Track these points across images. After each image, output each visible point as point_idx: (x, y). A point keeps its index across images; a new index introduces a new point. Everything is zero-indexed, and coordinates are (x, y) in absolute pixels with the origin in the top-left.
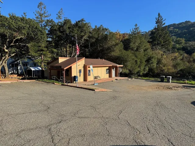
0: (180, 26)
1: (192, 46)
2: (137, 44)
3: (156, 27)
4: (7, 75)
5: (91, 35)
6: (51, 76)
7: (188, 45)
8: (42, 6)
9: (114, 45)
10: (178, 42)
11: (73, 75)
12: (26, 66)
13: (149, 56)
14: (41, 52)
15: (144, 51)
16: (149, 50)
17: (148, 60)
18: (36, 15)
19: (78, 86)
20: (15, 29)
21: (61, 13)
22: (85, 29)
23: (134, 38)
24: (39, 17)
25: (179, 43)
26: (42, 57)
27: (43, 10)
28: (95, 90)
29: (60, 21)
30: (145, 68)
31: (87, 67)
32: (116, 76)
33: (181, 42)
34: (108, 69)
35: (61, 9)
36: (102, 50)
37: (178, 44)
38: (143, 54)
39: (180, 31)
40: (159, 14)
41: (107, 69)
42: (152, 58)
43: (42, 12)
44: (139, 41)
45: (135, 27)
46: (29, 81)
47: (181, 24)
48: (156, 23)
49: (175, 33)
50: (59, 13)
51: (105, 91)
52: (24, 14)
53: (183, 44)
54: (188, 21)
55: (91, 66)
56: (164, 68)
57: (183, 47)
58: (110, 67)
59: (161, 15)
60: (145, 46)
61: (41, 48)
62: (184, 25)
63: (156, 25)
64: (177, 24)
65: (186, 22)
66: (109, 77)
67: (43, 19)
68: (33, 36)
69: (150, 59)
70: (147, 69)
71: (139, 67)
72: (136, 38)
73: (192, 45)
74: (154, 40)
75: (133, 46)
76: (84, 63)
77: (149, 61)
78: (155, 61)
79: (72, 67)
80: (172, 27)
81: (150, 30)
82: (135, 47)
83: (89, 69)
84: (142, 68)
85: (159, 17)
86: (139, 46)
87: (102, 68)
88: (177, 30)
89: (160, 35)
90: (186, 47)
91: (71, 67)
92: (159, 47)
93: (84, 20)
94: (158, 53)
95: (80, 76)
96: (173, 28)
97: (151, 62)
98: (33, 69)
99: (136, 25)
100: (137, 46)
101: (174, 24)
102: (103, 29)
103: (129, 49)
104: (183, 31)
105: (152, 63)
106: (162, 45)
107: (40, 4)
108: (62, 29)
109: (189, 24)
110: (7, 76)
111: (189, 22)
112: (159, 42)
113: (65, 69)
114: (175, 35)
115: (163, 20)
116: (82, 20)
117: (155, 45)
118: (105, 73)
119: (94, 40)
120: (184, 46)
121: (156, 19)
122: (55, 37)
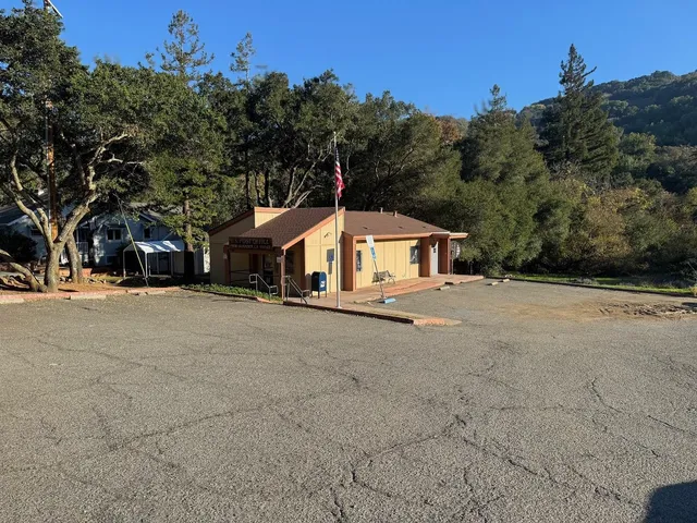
0: (635, 88)
1: (684, 161)
2: (502, 159)
3: (563, 95)
4: (75, 269)
5: (355, 128)
6: (230, 272)
7: (666, 157)
8: (186, 26)
9: (430, 163)
10: (631, 149)
11: (309, 270)
12: (118, 237)
13: (544, 201)
14: (186, 190)
15: (527, 180)
16: (543, 177)
17: (542, 214)
18: (164, 57)
19: (340, 308)
20: (131, 112)
21: (245, 51)
22: (336, 105)
23: (492, 134)
24: (174, 65)
25: (637, 153)
26: (187, 207)
27: (190, 40)
28: (412, 322)
29: (243, 76)
30: (529, 244)
31: (354, 242)
32: (442, 270)
33: (641, 147)
34: (416, 247)
35: (248, 36)
36: (389, 181)
37: (631, 154)
38: (525, 193)
39: (635, 107)
40: (572, 50)
41: (413, 249)
42: (556, 207)
43: (186, 48)
44: (507, 148)
45: (492, 98)
46: (161, 291)
47: (636, 82)
48: (563, 82)
49: (618, 114)
50: (240, 49)
51: (440, 326)
52: (148, 57)
53: (648, 154)
54: (661, 71)
55: (369, 238)
56: (594, 242)
57: (652, 165)
58: (421, 239)
59: (579, 52)
60: (528, 165)
61: (186, 176)
62: (649, 87)
63: (562, 88)
64: (626, 84)
65: (656, 74)
66: (421, 275)
67: (188, 71)
68: (184, 135)
69: (548, 210)
70: (538, 245)
71: (514, 238)
72: (497, 135)
73: (681, 160)
74: (555, 142)
75: (489, 164)
76: (341, 228)
77: (546, 218)
78: (566, 218)
79: (307, 243)
80: (606, 95)
81: (528, 105)
82: (496, 169)
83: (358, 247)
84: (522, 241)
85: (572, 59)
86: (509, 165)
87: (397, 242)
88: (626, 103)
89: (577, 124)
90: (660, 165)
91: (303, 241)
92: (572, 167)
93: (333, 76)
94: (572, 187)
95: (330, 272)
96: (610, 98)
97: (552, 219)
98: (147, 249)
99: (496, 89)
100: (503, 164)
101: (614, 84)
102: (393, 107)
103: (478, 175)
104: (647, 109)
105: (555, 224)
106: (585, 161)
107: (179, 19)
108: (261, 108)
109: (668, 81)
110: (75, 276)
111: (665, 74)
112: (572, 149)
113: (285, 247)
114: (617, 124)
115: (586, 71)
116: (328, 76)
117: (558, 159)
118: (409, 260)
119: (363, 147)
120: (653, 161)
121: (563, 67)
122: (234, 138)
